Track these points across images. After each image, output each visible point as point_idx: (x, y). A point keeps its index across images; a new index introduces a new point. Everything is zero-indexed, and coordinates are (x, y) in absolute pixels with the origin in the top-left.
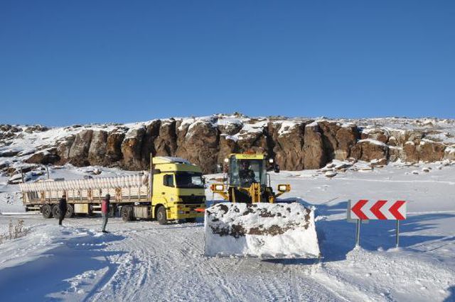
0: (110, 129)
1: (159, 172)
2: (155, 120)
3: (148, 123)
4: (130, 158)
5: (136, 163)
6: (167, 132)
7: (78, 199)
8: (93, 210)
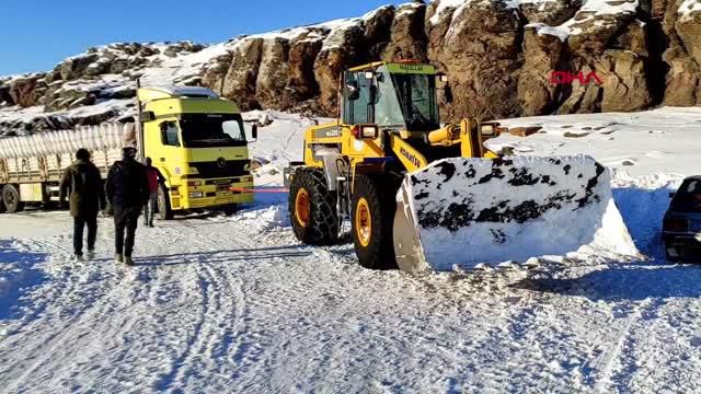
0: (292, 35)
2: (383, 7)
3: (367, 16)
6: (407, 28)
7: (23, 174)
8: (50, 195)
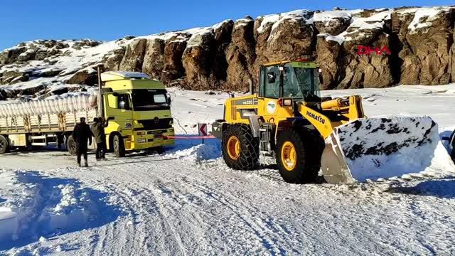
0: (167, 37)
2: (226, 21)
3: (216, 27)
4: (194, 73)
5: (202, 80)
6: (242, 36)
7: (12, 128)
8: (32, 142)
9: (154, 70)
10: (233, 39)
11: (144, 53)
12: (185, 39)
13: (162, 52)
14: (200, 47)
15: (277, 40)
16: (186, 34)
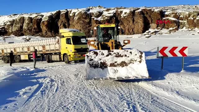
0: (33, 16)
1: (63, 37)
2: (57, 11)
3: (54, 13)
4: (46, 31)
5: (49, 33)
6: (64, 16)
7: (22, 52)
8: (31, 58)
9: (28, 29)
10: (61, 18)
11: (23, 23)
12: (41, 17)
13: (32, 22)
14: (47, 21)
15: (77, 19)
16: (41, 15)
